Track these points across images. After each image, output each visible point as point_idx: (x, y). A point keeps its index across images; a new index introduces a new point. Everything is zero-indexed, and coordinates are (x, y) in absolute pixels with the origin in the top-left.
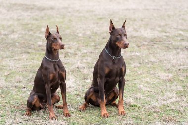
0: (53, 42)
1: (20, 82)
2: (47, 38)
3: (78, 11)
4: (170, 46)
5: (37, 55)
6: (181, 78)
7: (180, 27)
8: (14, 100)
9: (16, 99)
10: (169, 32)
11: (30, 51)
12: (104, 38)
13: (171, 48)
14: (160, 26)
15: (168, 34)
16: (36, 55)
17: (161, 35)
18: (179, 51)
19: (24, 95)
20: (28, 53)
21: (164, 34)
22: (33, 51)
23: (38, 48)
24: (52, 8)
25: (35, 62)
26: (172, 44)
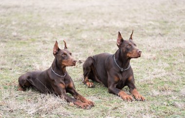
0: (63, 58)
1: (5, 65)
2: (56, 54)
3: (43, 8)
4: (144, 34)
5: (15, 44)
6: (165, 57)
7: (149, 18)
8: (4, 79)
9: (6, 78)
10: (140, 23)
11: (6, 40)
12: (77, 28)
13: (145, 35)
14: (129, 18)
15: (139, 24)
16: (13, 43)
17: (132, 25)
18: (154, 37)
19: (13, 75)
20: (6, 42)
21: (136, 24)
22: (10, 40)
23: (14, 38)
24: (17, 7)
25: (14, 48)
26: (145, 32)
